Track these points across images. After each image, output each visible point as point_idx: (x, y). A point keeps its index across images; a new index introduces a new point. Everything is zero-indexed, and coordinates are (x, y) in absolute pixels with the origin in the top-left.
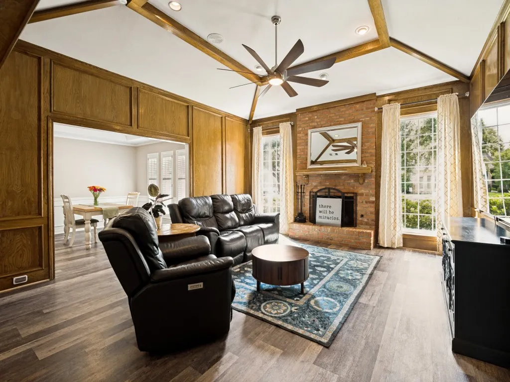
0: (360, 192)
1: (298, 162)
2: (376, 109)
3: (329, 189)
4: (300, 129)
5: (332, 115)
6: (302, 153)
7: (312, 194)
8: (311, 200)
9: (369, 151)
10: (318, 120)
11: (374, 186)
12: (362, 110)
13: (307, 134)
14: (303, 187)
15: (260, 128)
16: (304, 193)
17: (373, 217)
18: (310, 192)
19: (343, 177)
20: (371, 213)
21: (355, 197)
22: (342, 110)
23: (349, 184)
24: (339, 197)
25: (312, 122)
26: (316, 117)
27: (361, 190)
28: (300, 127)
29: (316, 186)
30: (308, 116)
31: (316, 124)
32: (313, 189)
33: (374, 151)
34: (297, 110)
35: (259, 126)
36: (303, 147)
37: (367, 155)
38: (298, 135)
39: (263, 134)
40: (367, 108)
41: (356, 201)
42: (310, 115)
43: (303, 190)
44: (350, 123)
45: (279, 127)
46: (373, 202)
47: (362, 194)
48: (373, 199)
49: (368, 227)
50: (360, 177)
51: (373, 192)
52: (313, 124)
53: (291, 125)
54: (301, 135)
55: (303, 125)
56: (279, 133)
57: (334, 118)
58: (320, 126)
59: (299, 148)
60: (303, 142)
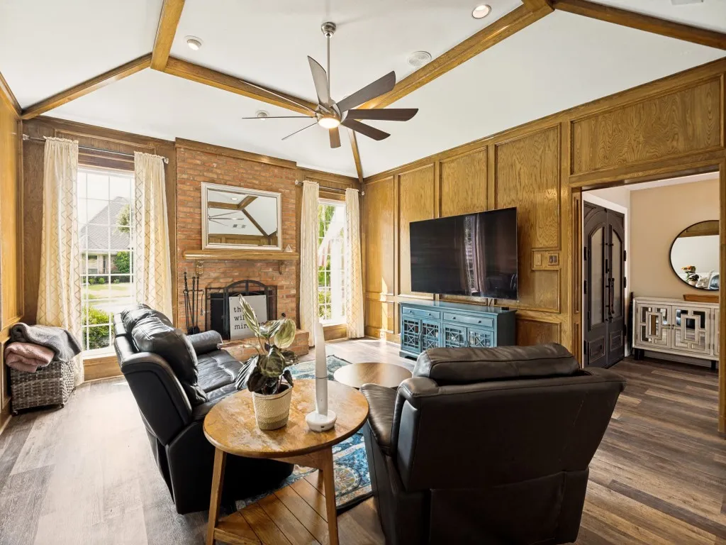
0: (279, 284)
1: (180, 236)
2: (297, 182)
3: (247, 282)
4: (185, 176)
5: (241, 171)
6: (190, 220)
7: (209, 292)
8: (209, 302)
9: (290, 232)
10: (219, 171)
11: (294, 276)
12: (281, 178)
13: (199, 190)
14: (196, 280)
15: (74, 145)
16: (198, 290)
18: (206, 289)
19: (259, 264)
20: (292, 310)
21: (274, 292)
22: (256, 168)
23: (266, 273)
24: (262, 293)
25: (208, 171)
26: (215, 165)
27: (281, 282)
28: (183, 173)
29: (216, 279)
30: (199, 157)
31: (215, 176)
32: (210, 284)
33: (294, 233)
34: (177, 138)
35: (73, 138)
36: (191, 210)
37: (287, 237)
38: (179, 185)
39: (82, 160)
40: (287, 178)
41: (276, 297)
42: (204, 158)
43: (196, 285)
44: (265, 190)
45: (133, 159)
46: (294, 296)
47: (282, 287)
48: (294, 292)
50: (279, 264)
51: (293, 283)
52: (211, 175)
53: (165, 164)
54: (186, 188)
55: (191, 172)
56: (133, 169)
57: (244, 175)
58: (222, 181)
59: (182, 211)
60: (191, 202)
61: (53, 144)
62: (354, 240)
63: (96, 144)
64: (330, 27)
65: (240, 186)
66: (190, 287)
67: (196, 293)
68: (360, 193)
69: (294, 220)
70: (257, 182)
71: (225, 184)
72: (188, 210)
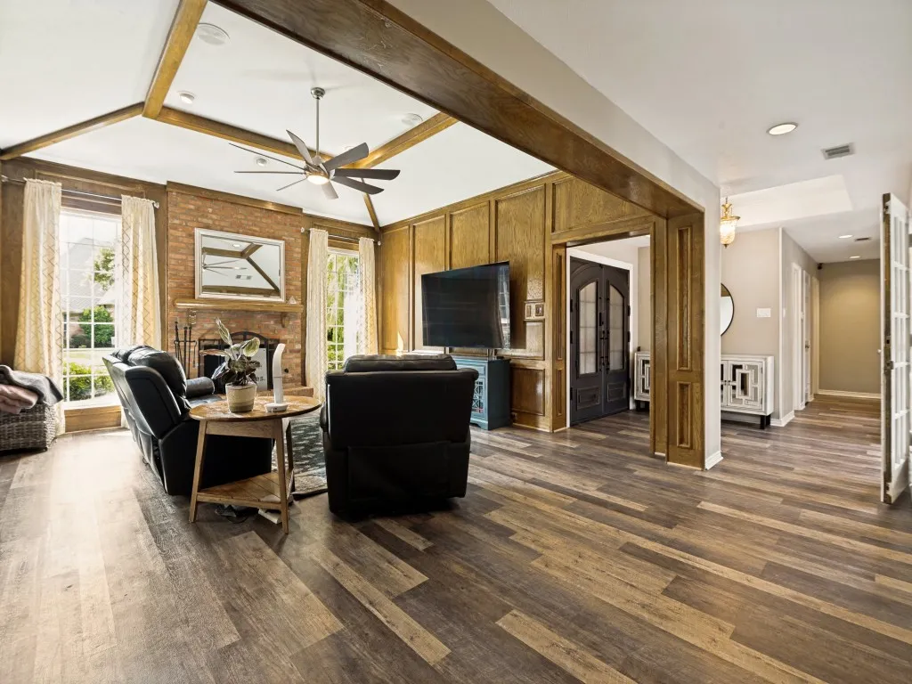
0: (280, 338)
1: (170, 284)
2: (303, 230)
3: (245, 334)
4: (177, 222)
5: (239, 217)
6: (182, 268)
7: (203, 343)
9: (294, 283)
10: (214, 217)
11: (299, 330)
12: (285, 224)
13: (192, 236)
14: (188, 330)
15: (57, 187)
16: (190, 341)
17: (299, 370)
18: (200, 340)
19: (259, 316)
20: (297, 365)
22: (257, 214)
23: (267, 326)
24: (261, 346)
25: (203, 216)
26: (210, 210)
27: (284, 335)
28: (174, 217)
29: (211, 330)
30: (193, 202)
31: (210, 222)
32: (203, 335)
33: (299, 284)
34: (168, 182)
35: (55, 179)
36: (184, 257)
37: (292, 288)
38: (171, 231)
39: (65, 202)
40: (292, 225)
42: (199, 203)
43: (188, 337)
44: (269, 237)
45: (120, 202)
46: (298, 351)
47: (285, 341)
48: (298, 347)
49: (294, 384)
50: (282, 317)
51: (298, 337)
52: (205, 221)
53: (155, 208)
54: (179, 234)
55: (184, 217)
56: (120, 213)
57: (243, 221)
58: (219, 228)
59: (173, 257)
60: (182, 248)
61: (33, 186)
62: (368, 292)
63: (80, 187)
64: (319, 93)
65: (238, 233)
66: (181, 338)
67: (188, 344)
68: (375, 243)
69: (299, 269)
70: (257, 229)
71: (222, 230)
72: (178, 256)
